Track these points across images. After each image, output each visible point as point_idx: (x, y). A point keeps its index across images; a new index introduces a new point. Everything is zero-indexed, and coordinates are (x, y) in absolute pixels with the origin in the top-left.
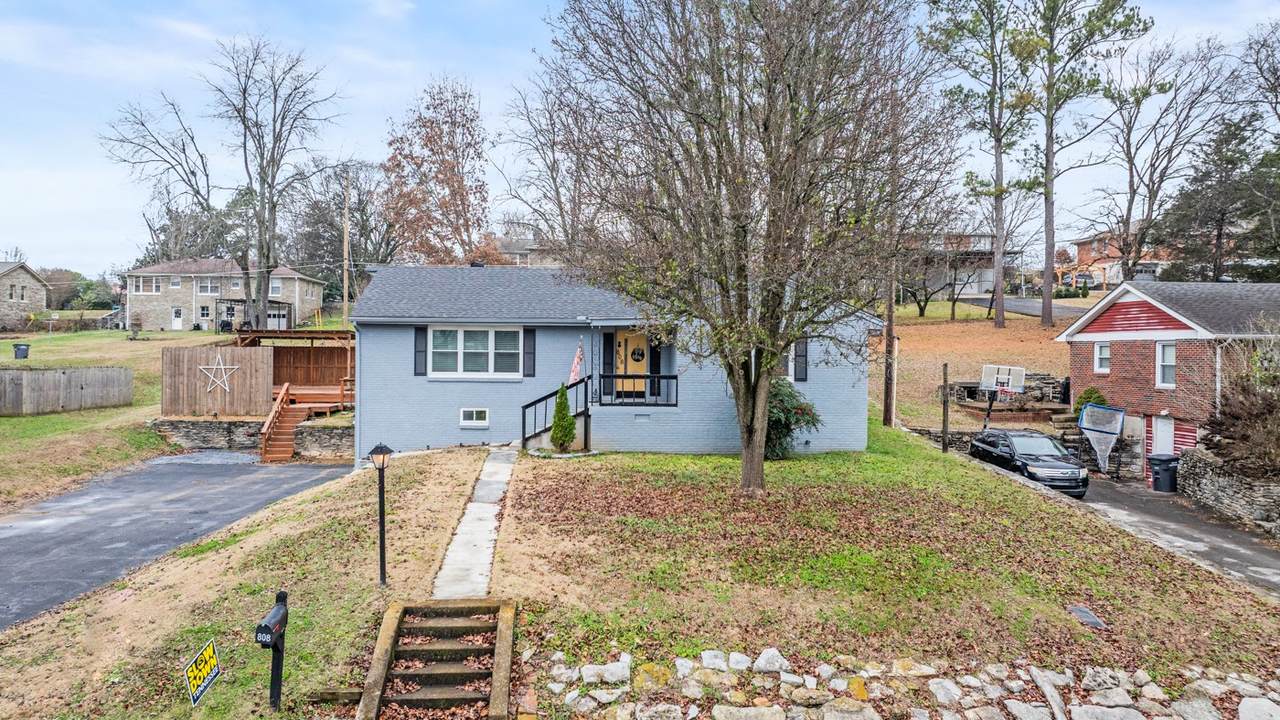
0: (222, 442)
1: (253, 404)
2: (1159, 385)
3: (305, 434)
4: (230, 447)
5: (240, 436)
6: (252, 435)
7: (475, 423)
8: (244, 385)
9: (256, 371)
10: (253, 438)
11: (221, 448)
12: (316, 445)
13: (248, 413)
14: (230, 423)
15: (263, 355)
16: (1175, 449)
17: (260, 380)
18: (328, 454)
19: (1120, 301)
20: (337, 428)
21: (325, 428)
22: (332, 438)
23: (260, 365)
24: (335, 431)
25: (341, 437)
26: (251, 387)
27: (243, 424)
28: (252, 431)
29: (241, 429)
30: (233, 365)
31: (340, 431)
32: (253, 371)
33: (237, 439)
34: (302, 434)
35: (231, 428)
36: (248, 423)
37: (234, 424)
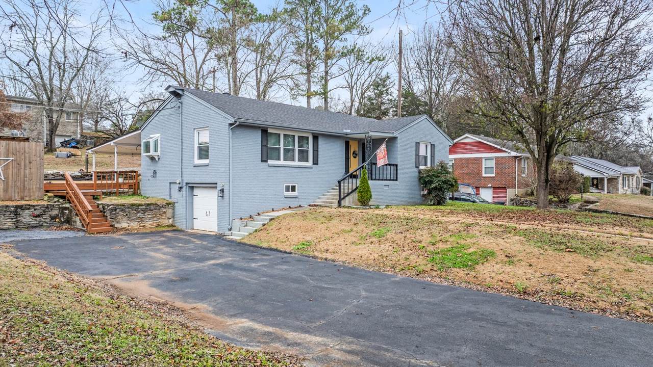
0: (9, 224)
1: (26, 191)
2: (484, 175)
3: (118, 211)
4: (17, 227)
5: (26, 217)
6: (38, 216)
7: (290, 193)
8: (18, 175)
9: (30, 163)
10: (38, 219)
11: (8, 229)
12: (126, 218)
13: (22, 199)
14: (17, 207)
15: (36, 150)
16: (493, 200)
17: (33, 170)
18: (134, 225)
19: (460, 142)
20: (141, 205)
21: (133, 205)
22: (139, 212)
23: (33, 158)
24: (140, 207)
25: (144, 211)
26: (25, 176)
27: (29, 207)
28: (37, 213)
29: (27, 212)
30: (8, 157)
31: (144, 207)
32: (27, 162)
33: (23, 220)
34: (115, 210)
35: (17, 211)
36: (33, 206)
37: (21, 207)
